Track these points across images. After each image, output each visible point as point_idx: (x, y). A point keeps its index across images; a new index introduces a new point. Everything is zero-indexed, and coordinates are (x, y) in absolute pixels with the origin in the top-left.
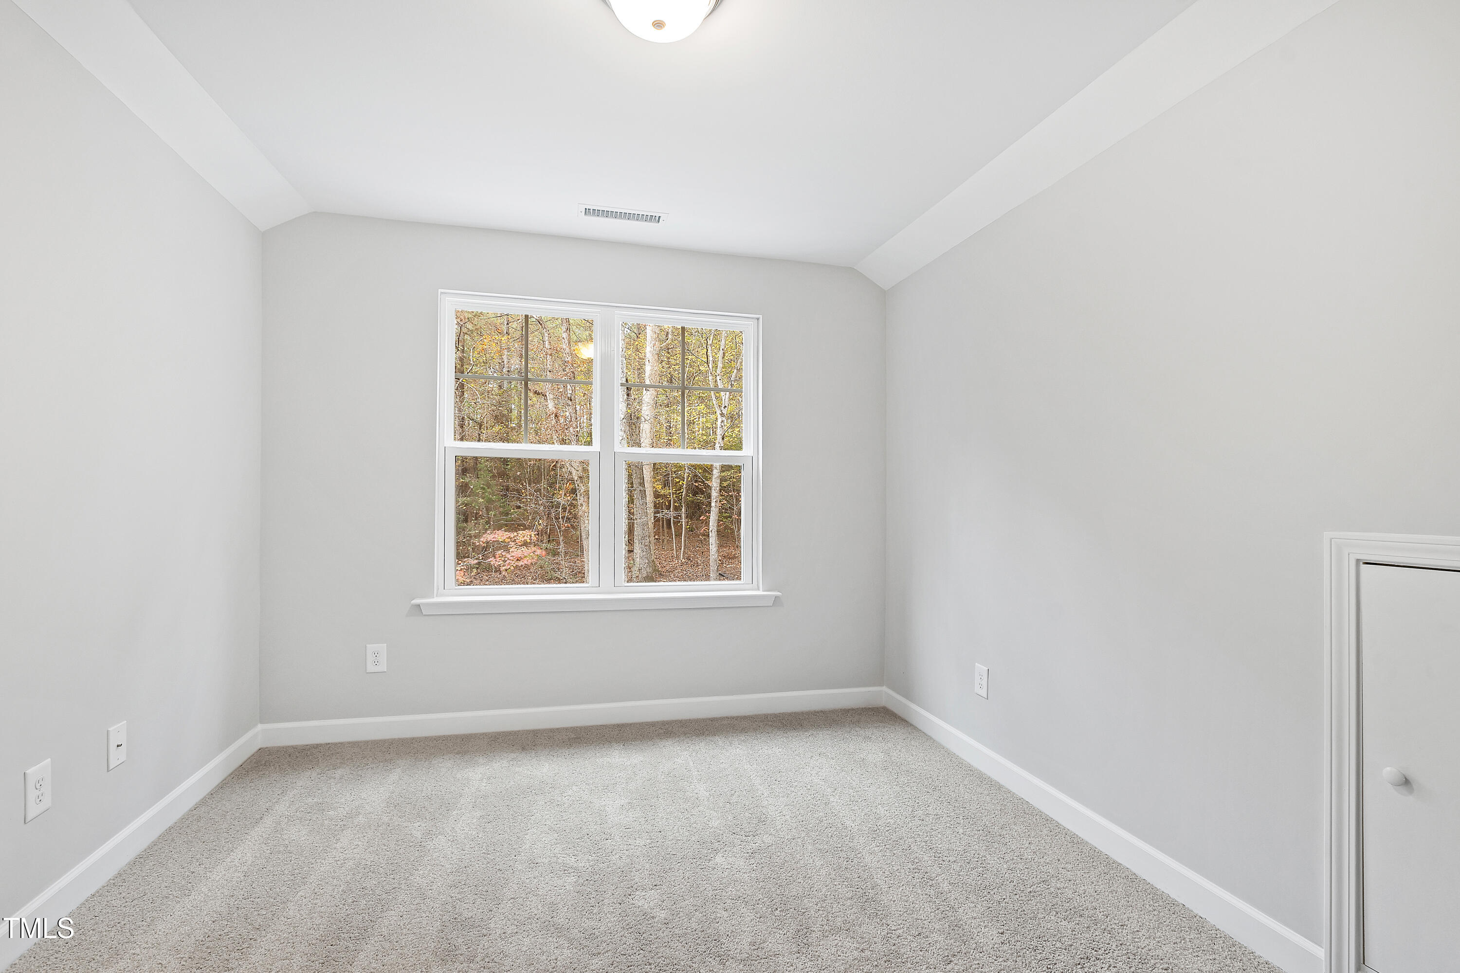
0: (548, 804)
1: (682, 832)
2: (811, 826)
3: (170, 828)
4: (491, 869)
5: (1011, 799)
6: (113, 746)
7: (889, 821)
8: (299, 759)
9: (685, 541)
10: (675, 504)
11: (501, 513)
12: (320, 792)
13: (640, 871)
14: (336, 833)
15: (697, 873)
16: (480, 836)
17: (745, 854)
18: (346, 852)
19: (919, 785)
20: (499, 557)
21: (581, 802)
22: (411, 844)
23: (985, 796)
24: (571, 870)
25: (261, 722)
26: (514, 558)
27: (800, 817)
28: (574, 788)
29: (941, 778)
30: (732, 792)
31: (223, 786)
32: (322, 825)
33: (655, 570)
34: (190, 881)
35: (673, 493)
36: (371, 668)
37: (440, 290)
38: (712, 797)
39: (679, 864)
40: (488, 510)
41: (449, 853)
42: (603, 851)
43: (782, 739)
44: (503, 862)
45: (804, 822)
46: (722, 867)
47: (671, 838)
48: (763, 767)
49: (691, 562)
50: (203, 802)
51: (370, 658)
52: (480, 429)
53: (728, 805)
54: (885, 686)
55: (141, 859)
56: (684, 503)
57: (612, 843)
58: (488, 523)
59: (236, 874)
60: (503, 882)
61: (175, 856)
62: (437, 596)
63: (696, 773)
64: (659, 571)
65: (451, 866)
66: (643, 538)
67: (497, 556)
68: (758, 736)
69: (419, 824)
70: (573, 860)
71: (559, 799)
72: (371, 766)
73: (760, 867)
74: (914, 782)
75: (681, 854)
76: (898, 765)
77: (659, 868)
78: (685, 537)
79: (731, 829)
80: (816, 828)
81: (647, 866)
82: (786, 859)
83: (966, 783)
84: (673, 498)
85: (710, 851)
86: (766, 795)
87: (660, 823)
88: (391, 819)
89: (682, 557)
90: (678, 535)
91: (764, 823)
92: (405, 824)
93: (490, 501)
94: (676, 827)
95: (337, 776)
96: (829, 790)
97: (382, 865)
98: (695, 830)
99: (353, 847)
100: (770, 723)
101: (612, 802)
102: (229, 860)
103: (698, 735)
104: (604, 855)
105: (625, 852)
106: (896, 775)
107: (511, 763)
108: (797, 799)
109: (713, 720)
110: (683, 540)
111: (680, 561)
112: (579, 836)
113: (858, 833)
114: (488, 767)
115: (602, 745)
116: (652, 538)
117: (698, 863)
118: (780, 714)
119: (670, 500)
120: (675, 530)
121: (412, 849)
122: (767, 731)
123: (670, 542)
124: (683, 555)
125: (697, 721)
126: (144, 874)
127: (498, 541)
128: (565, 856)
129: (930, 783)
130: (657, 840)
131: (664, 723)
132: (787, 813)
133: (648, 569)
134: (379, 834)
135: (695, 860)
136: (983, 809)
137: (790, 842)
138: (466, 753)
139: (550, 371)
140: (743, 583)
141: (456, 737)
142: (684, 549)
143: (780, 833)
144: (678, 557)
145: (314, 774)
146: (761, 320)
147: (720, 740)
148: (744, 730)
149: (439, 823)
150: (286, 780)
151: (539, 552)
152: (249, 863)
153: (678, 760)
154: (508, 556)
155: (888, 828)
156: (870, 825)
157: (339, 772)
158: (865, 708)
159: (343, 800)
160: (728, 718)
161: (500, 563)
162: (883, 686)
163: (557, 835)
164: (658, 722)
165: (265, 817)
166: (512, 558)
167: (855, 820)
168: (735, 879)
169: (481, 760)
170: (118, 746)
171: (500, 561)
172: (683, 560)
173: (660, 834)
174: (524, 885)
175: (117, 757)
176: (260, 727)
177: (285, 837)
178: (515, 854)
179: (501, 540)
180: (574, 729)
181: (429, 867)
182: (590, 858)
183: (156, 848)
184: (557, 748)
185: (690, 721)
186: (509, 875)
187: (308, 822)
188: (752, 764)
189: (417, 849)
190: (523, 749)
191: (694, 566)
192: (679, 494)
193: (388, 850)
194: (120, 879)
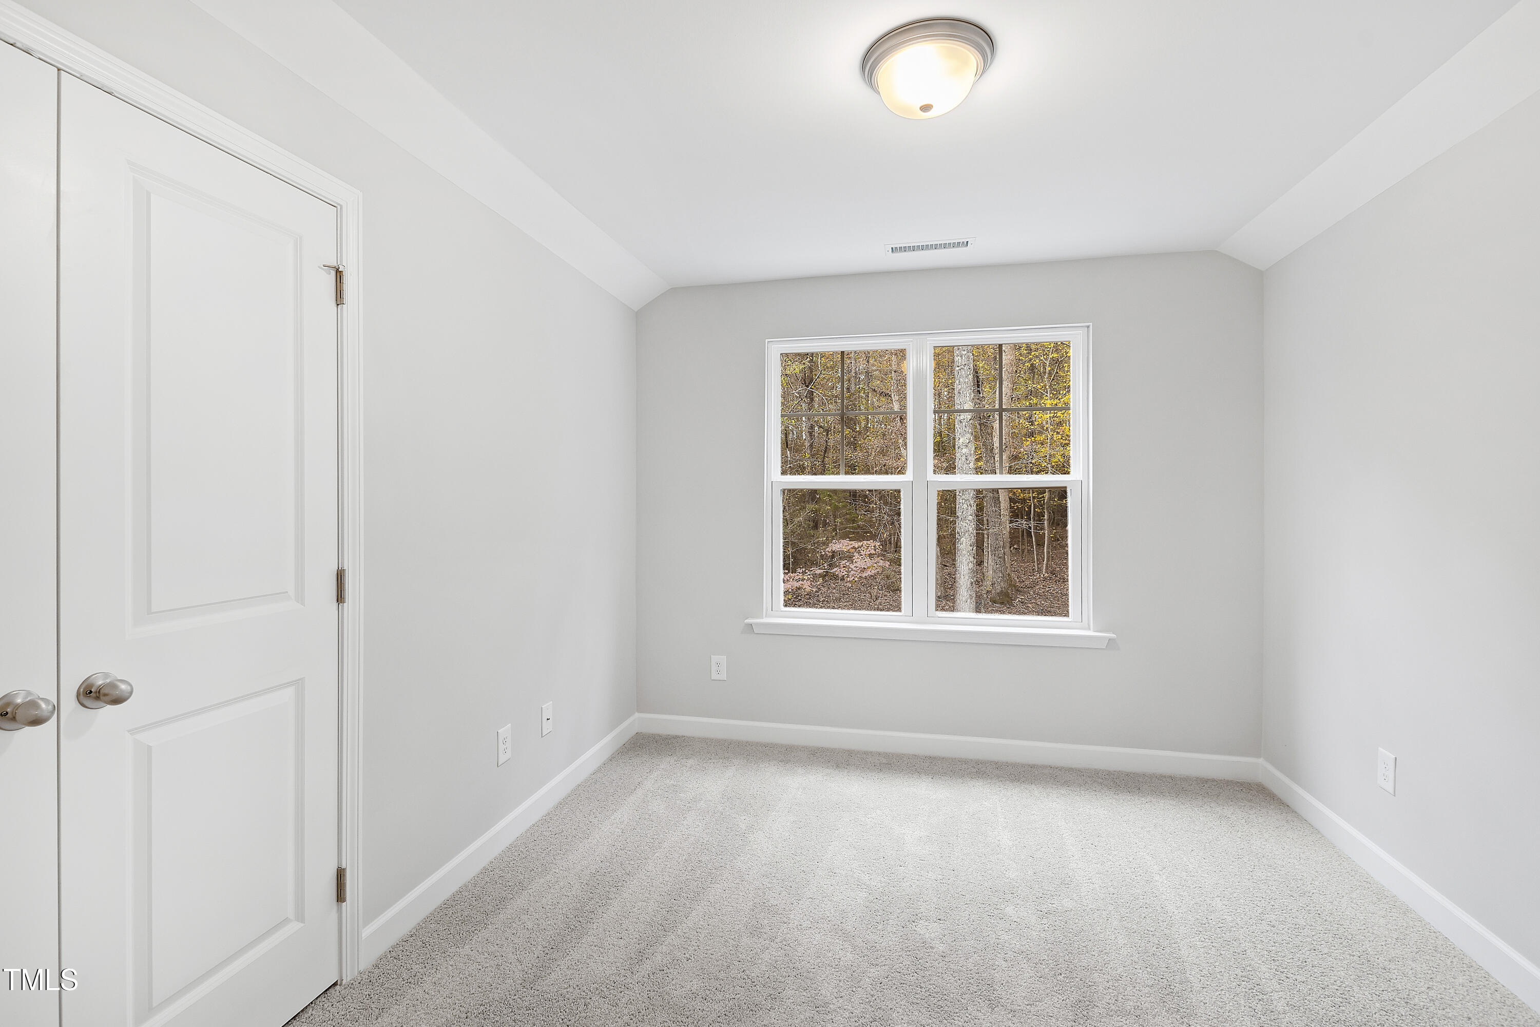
0: (853, 821)
1: (975, 875)
2: (1122, 901)
3: (579, 785)
4: (796, 869)
5: (1420, 929)
6: (545, 719)
7: (1225, 917)
8: (662, 746)
9: (1048, 553)
10: (1036, 510)
11: (848, 521)
12: (675, 776)
13: (927, 903)
14: (684, 812)
15: (983, 918)
16: (791, 838)
17: (1038, 912)
18: (690, 829)
19: (1281, 885)
20: (844, 567)
21: (882, 826)
22: (737, 833)
23: (1378, 918)
24: (863, 886)
25: (640, 711)
26: (858, 568)
27: (1111, 890)
28: (878, 811)
29: (1317, 883)
30: (1039, 847)
31: (612, 758)
32: (675, 803)
33: (1012, 585)
34: (589, 828)
35: (1034, 498)
36: (715, 676)
37: (767, 340)
38: (1014, 847)
39: (966, 905)
40: (835, 517)
41: (765, 847)
42: (895, 876)
43: (1110, 801)
44: (807, 865)
45: (1115, 896)
46: (1011, 918)
47: (963, 878)
48: (1079, 828)
49: (1056, 577)
50: (599, 770)
51: (714, 668)
52: (827, 435)
53: (1030, 859)
54: (1262, 758)
55: (561, 805)
56: (1047, 508)
57: (905, 871)
58: (835, 530)
59: (617, 830)
60: (805, 882)
61: (581, 807)
62: (766, 616)
63: (1002, 819)
64: (1015, 586)
65: (765, 859)
66: (996, 549)
67: (842, 566)
68: (1083, 792)
69: (744, 817)
70: (867, 877)
71: (863, 819)
72: (713, 761)
73: (1052, 929)
74: (1274, 881)
75: (971, 896)
76: (1259, 856)
77: (946, 904)
78: (1048, 548)
79: (1028, 884)
80: (1128, 905)
81: (935, 900)
82: (1084, 928)
83: (1354, 897)
84: (1033, 502)
85: (1001, 900)
86: (1076, 857)
87: (955, 862)
88: (724, 809)
89: (1044, 570)
90: (1040, 544)
91: (1067, 886)
92: (734, 816)
93: (836, 508)
94: (970, 870)
95: (689, 765)
96: (1155, 867)
97: (715, 846)
98: (989, 877)
99: (695, 826)
100: (1100, 780)
101: (911, 832)
102: (613, 818)
103: (1012, 781)
104: (895, 880)
105: (916, 881)
106: (1252, 867)
107: (825, 778)
108: (1112, 869)
109: (1033, 766)
110: (1045, 551)
111: (1042, 575)
112: (875, 857)
113: (1180, 922)
114: (805, 778)
115: (910, 775)
116: (1007, 549)
117: (986, 909)
118: (1115, 771)
119: (1031, 505)
120: (1035, 539)
121: (737, 837)
122: (1094, 789)
123: (1030, 552)
124: (1047, 568)
125: (1015, 765)
126: (562, 817)
127: (843, 551)
128: (861, 872)
129: (1299, 886)
130: (948, 877)
131: (978, 762)
132: (1097, 882)
133: (1002, 584)
134: (714, 819)
135: (984, 906)
136: (1369, 932)
137: (1092, 912)
138: (788, 762)
139: (895, 372)
140: (1070, 620)
141: (782, 746)
142: (1048, 561)
143: (1084, 900)
144: (1040, 571)
145: (672, 761)
146: (1091, 327)
147: (1036, 790)
148: (1066, 784)
149: (760, 820)
150: (653, 762)
151: (881, 563)
152: (626, 823)
153: (985, 803)
154: (852, 567)
155: (1222, 925)
156: (1198, 917)
157: (690, 762)
158: (1231, 781)
159: (691, 786)
160: (1051, 767)
161: (844, 574)
162: (1261, 757)
163: (857, 852)
164: (972, 760)
165: (637, 789)
166: (855, 569)
167: (1180, 906)
168: (1022, 934)
169: (800, 770)
170: (547, 719)
171: (844, 571)
172: (1046, 575)
173: (953, 872)
174: (822, 889)
175: (548, 727)
176: (637, 715)
177: (650, 808)
178: (818, 861)
179: (846, 550)
180: (887, 755)
181: (749, 856)
182: (883, 879)
183: (569, 799)
184: (868, 771)
185: (1007, 764)
186: (811, 878)
187: (666, 799)
188: (1067, 821)
189: (741, 838)
190: (837, 766)
191: (1059, 581)
192: (1041, 498)
193: (719, 834)
194: (547, 818)
